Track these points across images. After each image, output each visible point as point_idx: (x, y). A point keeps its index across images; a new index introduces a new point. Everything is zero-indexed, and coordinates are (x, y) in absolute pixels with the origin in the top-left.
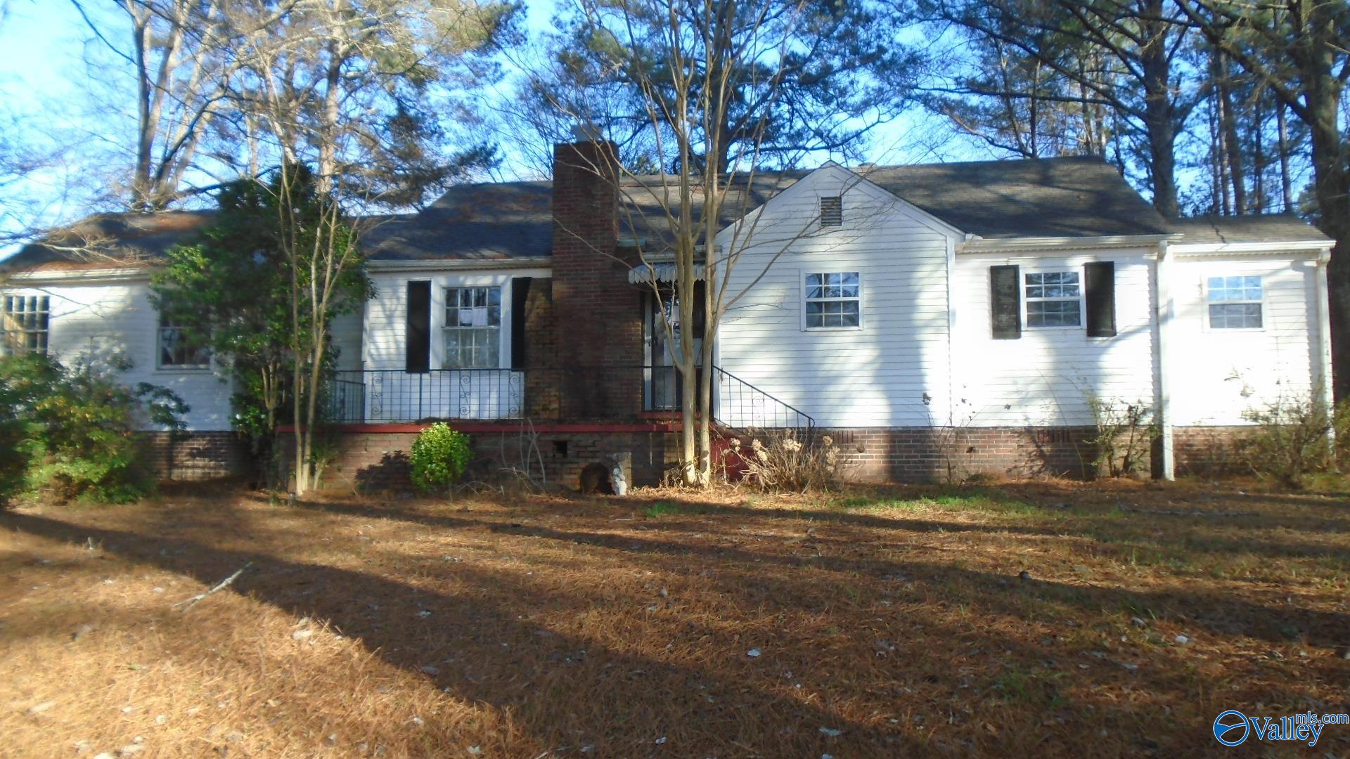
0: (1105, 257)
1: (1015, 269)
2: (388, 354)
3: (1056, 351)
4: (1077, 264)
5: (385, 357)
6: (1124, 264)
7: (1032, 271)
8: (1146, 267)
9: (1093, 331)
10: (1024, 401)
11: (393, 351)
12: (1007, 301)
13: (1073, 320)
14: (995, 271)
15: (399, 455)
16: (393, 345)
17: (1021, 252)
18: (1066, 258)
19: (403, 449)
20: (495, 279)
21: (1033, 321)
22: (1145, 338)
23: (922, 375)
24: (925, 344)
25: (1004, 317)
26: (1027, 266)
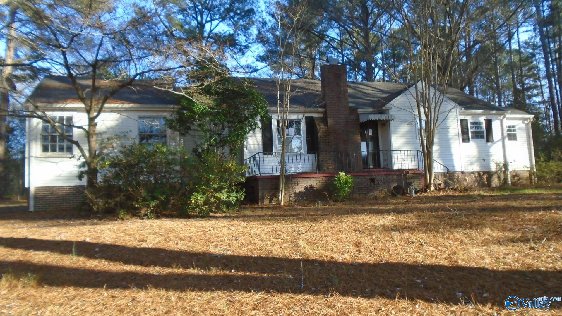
0: (489, 117)
1: (467, 120)
2: (254, 147)
3: (478, 147)
4: (482, 119)
5: (253, 148)
6: (494, 120)
7: (472, 121)
8: (499, 121)
9: (488, 141)
10: (472, 164)
11: (256, 146)
12: (465, 130)
13: (482, 137)
14: (462, 121)
15: (311, 187)
16: (256, 143)
17: (468, 115)
18: (478, 117)
19: (313, 184)
20: (298, 117)
21: (473, 138)
22: (500, 143)
23: (452, 155)
24: (452, 144)
25: (465, 136)
26: (470, 119)
